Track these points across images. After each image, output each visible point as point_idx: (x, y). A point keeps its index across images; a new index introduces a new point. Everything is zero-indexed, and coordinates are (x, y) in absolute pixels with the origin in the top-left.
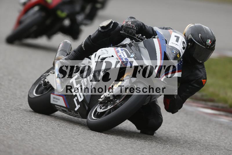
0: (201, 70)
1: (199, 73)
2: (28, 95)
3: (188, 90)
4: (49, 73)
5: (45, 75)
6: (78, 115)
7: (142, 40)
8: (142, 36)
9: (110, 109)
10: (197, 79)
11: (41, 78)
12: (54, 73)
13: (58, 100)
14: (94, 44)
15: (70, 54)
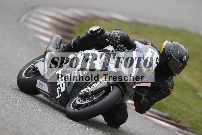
0: (170, 80)
1: (168, 82)
3: (157, 96)
4: (39, 61)
5: (35, 61)
7: (123, 50)
11: (32, 63)
12: (43, 62)
13: (43, 86)
14: (81, 44)
15: (60, 48)
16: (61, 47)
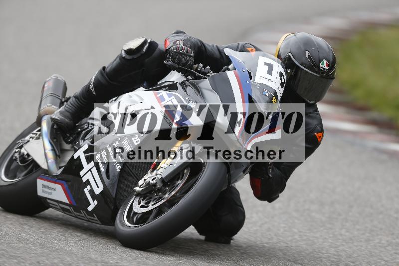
5: (20, 141)
6: (94, 218)
12: (38, 138)
13: (53, 191)
14: (111, 82)
15: (69, 102)
16: (69, 98)
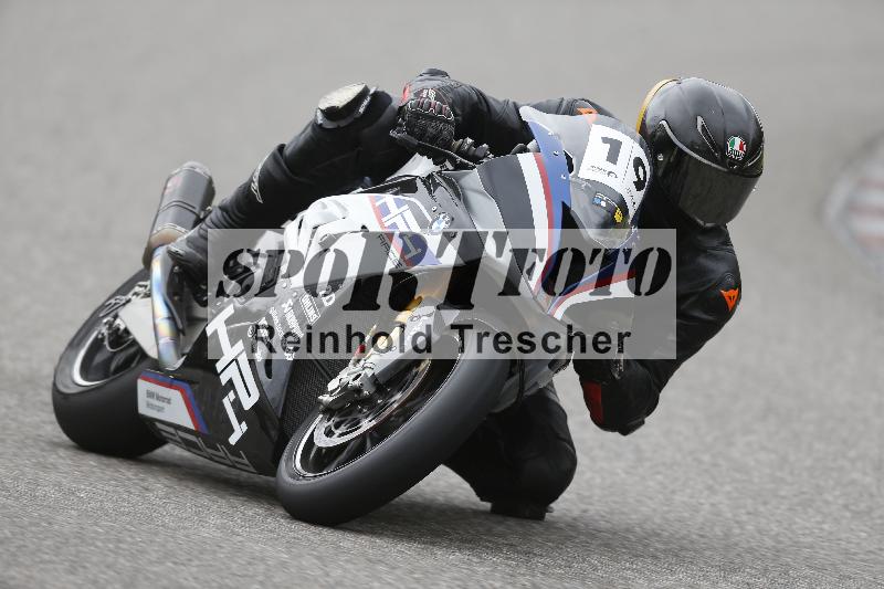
0: (715, 252)
1: (710, 265)
2: (54, 384)
4: (129, 296)
5: (113, 301)
6: (240, 460)
7: (476, 160)
8: (477, 144)
9: (363, 436)
10: (702, 289)
11: (101, 315)
12: (148, 296)
13: (165, 405)
14: (295, 178)
16: (210, 212)
